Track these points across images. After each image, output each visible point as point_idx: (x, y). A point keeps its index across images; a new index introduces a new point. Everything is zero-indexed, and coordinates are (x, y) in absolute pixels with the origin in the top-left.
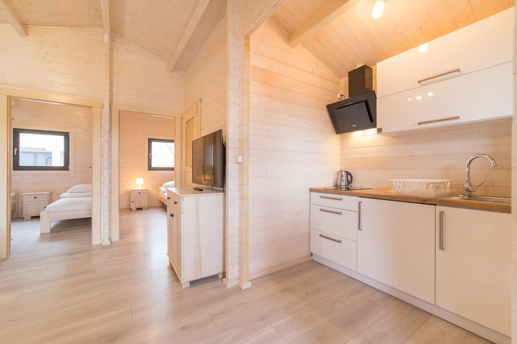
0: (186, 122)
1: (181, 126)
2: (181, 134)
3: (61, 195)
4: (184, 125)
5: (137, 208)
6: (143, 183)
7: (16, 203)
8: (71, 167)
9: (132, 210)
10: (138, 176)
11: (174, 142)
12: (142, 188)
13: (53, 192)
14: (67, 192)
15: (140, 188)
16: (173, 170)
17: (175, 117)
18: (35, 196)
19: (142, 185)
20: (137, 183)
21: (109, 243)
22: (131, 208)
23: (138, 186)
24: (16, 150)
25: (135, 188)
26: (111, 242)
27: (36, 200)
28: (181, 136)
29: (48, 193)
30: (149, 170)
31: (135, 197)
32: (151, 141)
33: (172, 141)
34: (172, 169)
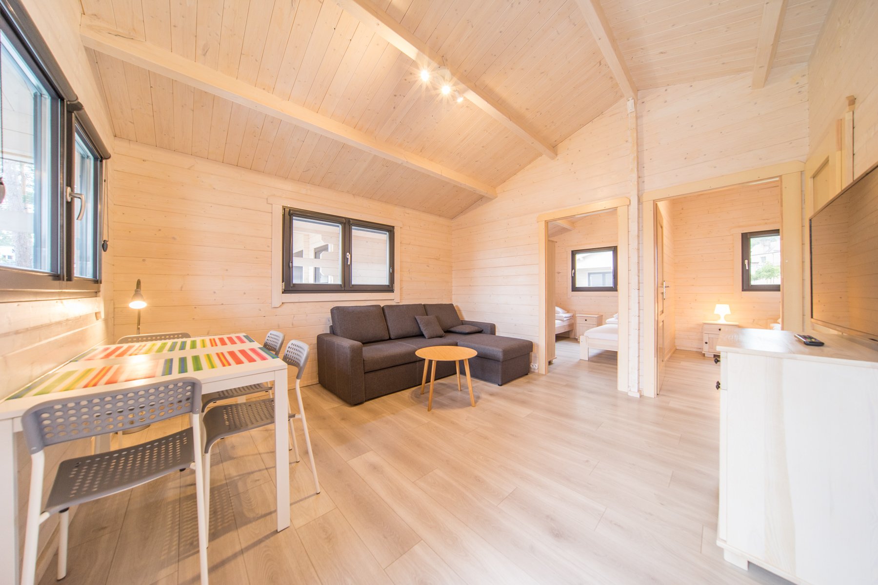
0: (814, 177)
1: (802, 191)
2: (802, 209)
3: (607, 320)
4: (809, 182)
5: (714, 355)
6: (729, 313)
7: (573, 323)
8: (619, 287)
9: (706, 356)
10: (719, 300)
11: (779, 233)
12: (727, 321)
13: (602, 316)
14: (613, 317)
15: (722, 321)
16: (779, 290)
17: (780, 176)
18: (586, 318)
19: (726, 317)
20: (716, 312)
21: (638, 396)
22: (703, 352)
23: (719, 317)
24: (573, 272)
25: (714, 321)
26: (641, 396)
27: (586, 322)
28: (802, 212)
29: (596, 316)
30: (743, 290)
31: (711, 336)
32: (748, 236)
33: (776, 232)
34: (777, 288)
